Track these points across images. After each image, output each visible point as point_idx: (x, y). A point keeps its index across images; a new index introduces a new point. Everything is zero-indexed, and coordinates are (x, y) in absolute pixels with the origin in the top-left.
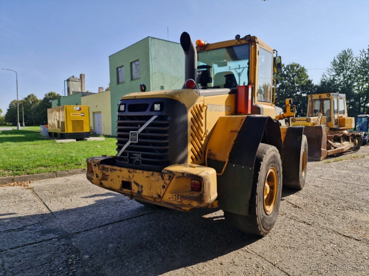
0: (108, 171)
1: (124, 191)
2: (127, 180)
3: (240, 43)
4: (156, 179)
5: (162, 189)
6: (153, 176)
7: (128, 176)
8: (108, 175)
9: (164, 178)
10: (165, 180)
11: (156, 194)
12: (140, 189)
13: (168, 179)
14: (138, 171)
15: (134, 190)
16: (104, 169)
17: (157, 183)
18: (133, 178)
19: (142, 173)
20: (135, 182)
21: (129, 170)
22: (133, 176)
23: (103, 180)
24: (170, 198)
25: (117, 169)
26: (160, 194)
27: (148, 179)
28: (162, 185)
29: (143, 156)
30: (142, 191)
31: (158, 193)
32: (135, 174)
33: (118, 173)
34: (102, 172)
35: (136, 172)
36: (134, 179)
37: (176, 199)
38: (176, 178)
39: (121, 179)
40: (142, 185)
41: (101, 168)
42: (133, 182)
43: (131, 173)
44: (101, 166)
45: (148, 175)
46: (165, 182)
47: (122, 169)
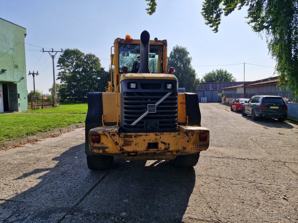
0: (132, 138)
1: (151, 151)
2: (154, 142)
3: (157, 43)
4: (182, 137)
5: (187, 143)
6: (180, 135)
7: (155, 139)
8: (132, 141)
9: (189, 135)
10: (189, 136)
11: (182, 147)
12: (167, 146)
13: (191, 135)
14: (165, 133)
15: (161, 148)
16: (126, 136)
17: (183, 139)
18: (160, 139)
19: (169, 135)
20: (162, 142)
21: (156, 134)
22: (160, 138)
23: (125, 146)
24: (191, 148)
25: (143, 135)
26: (185, 147)
27: (175, 138)
28: (187, 140)
29: (160, 122)
30: (169, 147)
31: (183, 146)
32: (162, 136)
33: (144, 137)
34: (124, 139)
35: (163, 134)
36: (162, 140)
37: (196, 147)
38: (196, 134)
39: (147, 142)
40: (169, 143)
41: (123, 136)
42: (160, 142)
43: (158, 135)
44: (122, 135)
45: (175, 135)
46: (189, 138)
47: (148, 134)
